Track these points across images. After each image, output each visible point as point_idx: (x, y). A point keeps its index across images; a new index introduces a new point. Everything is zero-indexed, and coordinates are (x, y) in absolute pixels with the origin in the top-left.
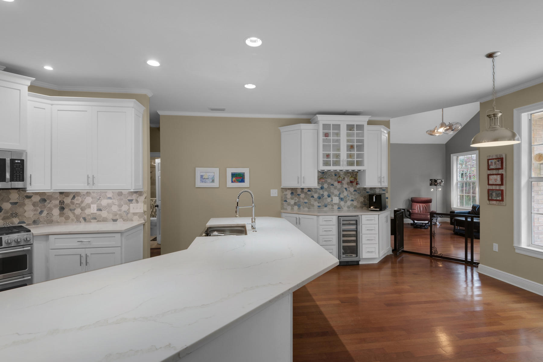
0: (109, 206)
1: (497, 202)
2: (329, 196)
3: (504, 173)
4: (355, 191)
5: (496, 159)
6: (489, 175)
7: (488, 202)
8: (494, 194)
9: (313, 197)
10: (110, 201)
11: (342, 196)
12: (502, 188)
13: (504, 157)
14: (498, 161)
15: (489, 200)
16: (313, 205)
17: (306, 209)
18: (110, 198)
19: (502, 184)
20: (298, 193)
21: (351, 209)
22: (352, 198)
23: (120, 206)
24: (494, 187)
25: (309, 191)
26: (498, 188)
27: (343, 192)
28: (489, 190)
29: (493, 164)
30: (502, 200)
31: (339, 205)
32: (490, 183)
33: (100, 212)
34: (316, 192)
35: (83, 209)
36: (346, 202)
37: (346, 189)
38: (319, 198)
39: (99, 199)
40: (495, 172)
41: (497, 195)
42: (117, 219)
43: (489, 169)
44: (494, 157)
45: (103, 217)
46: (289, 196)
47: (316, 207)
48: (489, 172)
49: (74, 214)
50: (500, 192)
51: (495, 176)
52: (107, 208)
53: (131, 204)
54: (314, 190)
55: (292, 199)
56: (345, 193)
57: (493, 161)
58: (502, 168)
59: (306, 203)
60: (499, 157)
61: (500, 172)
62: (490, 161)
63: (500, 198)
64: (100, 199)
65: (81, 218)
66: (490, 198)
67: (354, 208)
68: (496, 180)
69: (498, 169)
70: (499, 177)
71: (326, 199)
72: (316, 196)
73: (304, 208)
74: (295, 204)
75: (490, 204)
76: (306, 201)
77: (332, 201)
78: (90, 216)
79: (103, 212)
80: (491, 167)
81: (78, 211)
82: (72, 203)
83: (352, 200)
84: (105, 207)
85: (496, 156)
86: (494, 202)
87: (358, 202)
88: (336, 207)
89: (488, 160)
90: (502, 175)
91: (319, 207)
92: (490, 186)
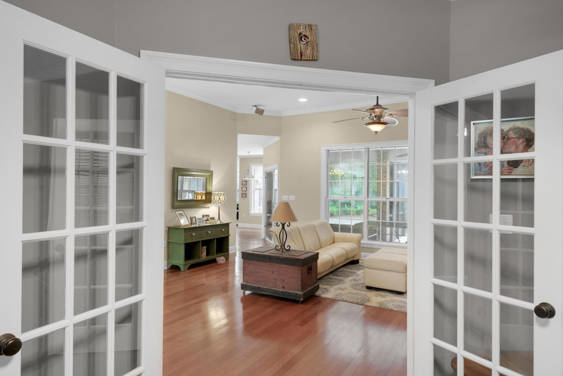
6: (242, 187)
8: (244, 195)
12: (246, 192)
13: (247, 181)
15: (242, 197)
19: (246, 191)
24: (244, 192)
26: (245, 192)
30: (246, 197)
32: (243, 190)
40: (244, 186)
41: (245, 195)
43: (242, 185)
57: (244, 182)
61: (246, 186)
63: (246, 196)
68: (244, 189)
70: (246, 188)
75: (242, 199)
80: (243, 184)
85: (245, 180)
86: (244, 198)
89: (242, 181)
90: (246, 187)
92: (243, 192)
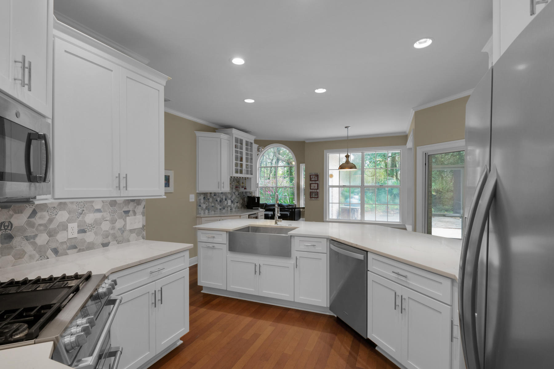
0: (97, 223)
1: (315, 198)
2: (226, 200)
3: (319, 183)
4: (238, 194)
5: (315, 175)
6: (311, 184)
7: (310, 199)
8: (314, 194)
9: (217, 201)
10: (98, 215)
11: (232, 200)
12: (318, 191)
13: (319, 174)
14: (316, 176)
15: (311, 198)
16: (217, 208)
17: (213, 212)
18: (99, 211)
19: (318, 189)
20: (208, 198)
21: (236, 210)
22: (237, 200)
23: (113, 221)
24: (313, 191)
25: (215, 195)
26: (315, 191)
27: (233, 195)
28: (310, 192)
29: (313, 178)
30: (318, 197)
31: (230, 206)
32: (312, 188)
33: (83, 234)
34: (219, 196)
35: (52, 234)
36: (234, 204)
37: (234, 193)
38: (221, 201)
39: (81, 214)
40: (314, 182)
41: (315, 195)
42: (109, 243)
43: (311, 180)
44: (314, 174)
45: (88, 243)
46: (202, 201)
47: (219, 210)
48: (311, 182)
49: (34, 244)
50: (317, 193)
51: (314, 184)
52: (94, 227)
53: (127, 218)
54: (217, 194)
55: (204, 203)
56: (234, 197)
57: (313, 176)
58: (318, 180)
59: (213, 206)
60: (316, 174)
61: (317, 182)
62: (311, 176)
63: (317, 196)
64: (84, 212)
65: (50, 250)
66: (311, 197)
67: (238, 208)
68: (314, 187)
69: (316, 181)
70: (316, 185)
71: (224, 202)
72: (219, 200)
73: (211, 211)
74: (206, 208)
75: (311, 200)
76: (213, 205)
77: (227, 203)
78: (66, 244)
79: (88, 233)
80: (312, 179)
81: (42, 239)
82: (32, 225)
83: (237, 202)
84: (92, 226)
85: (315, 173)
86: (313, 199)
87: (240, 204)
88: (229, 209)
89: (310, 176)
90: (318, 184)
91: (220, 209)
92: (311, 191)
